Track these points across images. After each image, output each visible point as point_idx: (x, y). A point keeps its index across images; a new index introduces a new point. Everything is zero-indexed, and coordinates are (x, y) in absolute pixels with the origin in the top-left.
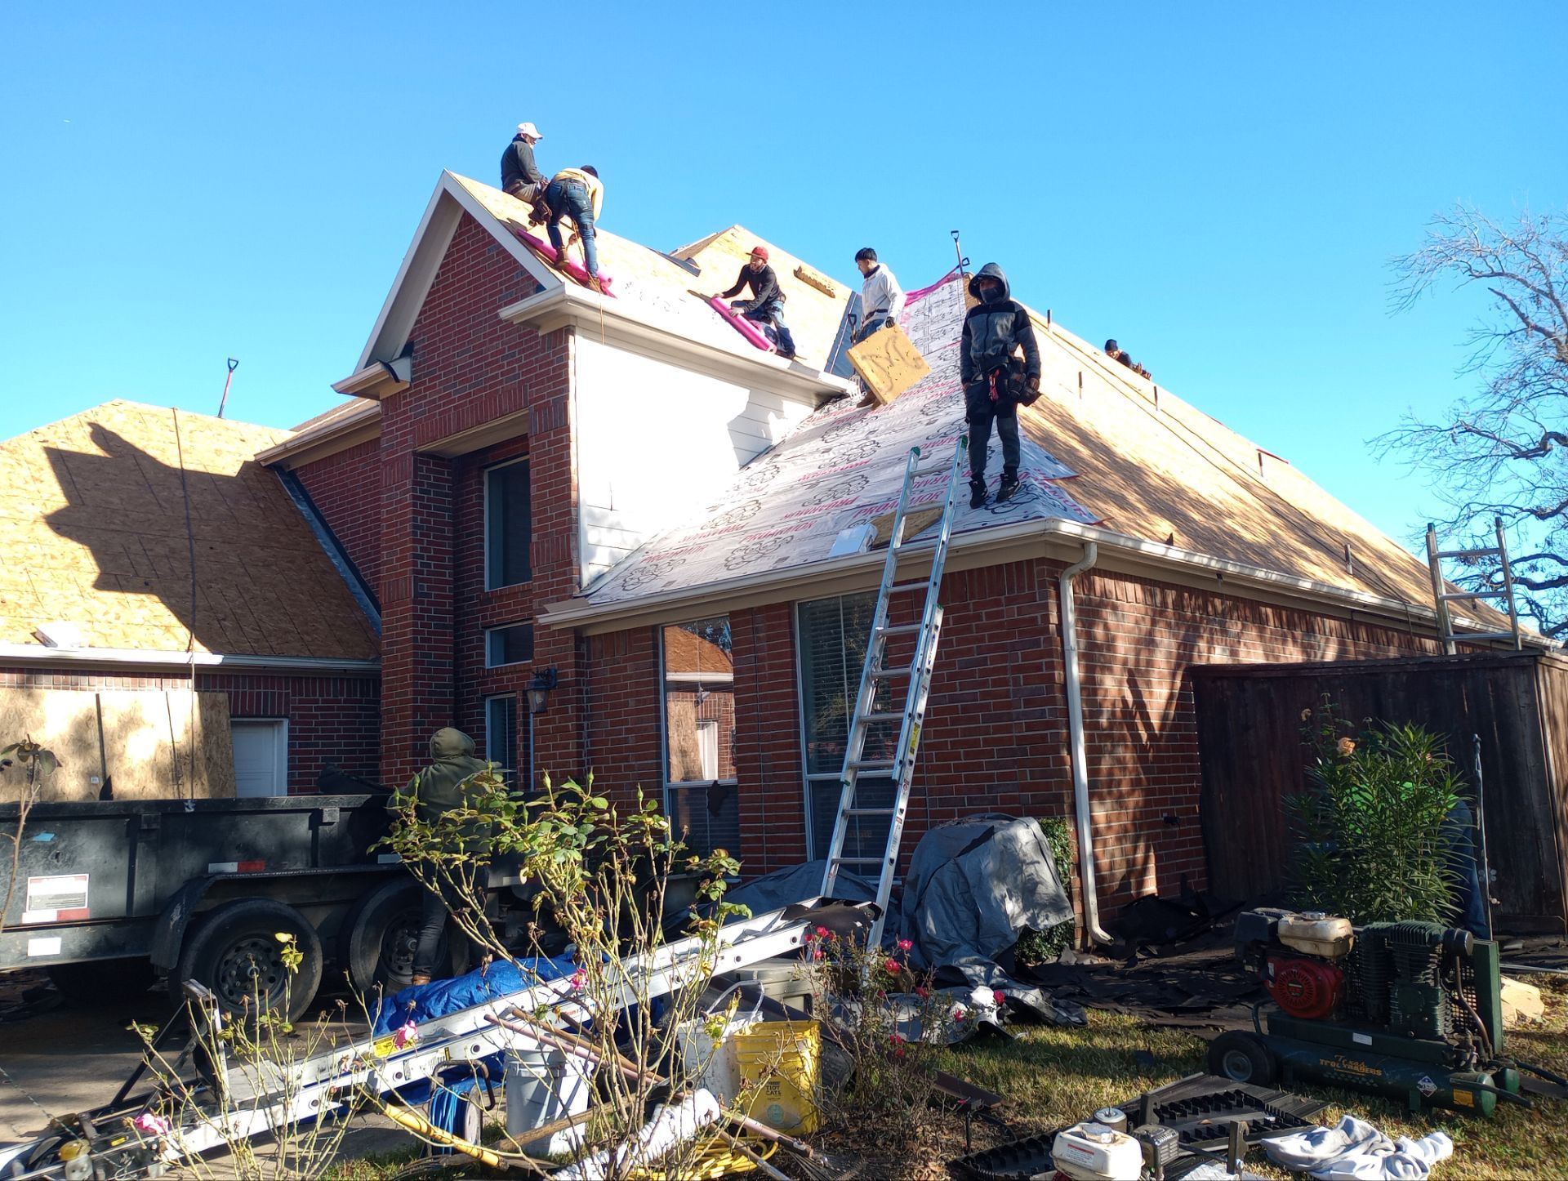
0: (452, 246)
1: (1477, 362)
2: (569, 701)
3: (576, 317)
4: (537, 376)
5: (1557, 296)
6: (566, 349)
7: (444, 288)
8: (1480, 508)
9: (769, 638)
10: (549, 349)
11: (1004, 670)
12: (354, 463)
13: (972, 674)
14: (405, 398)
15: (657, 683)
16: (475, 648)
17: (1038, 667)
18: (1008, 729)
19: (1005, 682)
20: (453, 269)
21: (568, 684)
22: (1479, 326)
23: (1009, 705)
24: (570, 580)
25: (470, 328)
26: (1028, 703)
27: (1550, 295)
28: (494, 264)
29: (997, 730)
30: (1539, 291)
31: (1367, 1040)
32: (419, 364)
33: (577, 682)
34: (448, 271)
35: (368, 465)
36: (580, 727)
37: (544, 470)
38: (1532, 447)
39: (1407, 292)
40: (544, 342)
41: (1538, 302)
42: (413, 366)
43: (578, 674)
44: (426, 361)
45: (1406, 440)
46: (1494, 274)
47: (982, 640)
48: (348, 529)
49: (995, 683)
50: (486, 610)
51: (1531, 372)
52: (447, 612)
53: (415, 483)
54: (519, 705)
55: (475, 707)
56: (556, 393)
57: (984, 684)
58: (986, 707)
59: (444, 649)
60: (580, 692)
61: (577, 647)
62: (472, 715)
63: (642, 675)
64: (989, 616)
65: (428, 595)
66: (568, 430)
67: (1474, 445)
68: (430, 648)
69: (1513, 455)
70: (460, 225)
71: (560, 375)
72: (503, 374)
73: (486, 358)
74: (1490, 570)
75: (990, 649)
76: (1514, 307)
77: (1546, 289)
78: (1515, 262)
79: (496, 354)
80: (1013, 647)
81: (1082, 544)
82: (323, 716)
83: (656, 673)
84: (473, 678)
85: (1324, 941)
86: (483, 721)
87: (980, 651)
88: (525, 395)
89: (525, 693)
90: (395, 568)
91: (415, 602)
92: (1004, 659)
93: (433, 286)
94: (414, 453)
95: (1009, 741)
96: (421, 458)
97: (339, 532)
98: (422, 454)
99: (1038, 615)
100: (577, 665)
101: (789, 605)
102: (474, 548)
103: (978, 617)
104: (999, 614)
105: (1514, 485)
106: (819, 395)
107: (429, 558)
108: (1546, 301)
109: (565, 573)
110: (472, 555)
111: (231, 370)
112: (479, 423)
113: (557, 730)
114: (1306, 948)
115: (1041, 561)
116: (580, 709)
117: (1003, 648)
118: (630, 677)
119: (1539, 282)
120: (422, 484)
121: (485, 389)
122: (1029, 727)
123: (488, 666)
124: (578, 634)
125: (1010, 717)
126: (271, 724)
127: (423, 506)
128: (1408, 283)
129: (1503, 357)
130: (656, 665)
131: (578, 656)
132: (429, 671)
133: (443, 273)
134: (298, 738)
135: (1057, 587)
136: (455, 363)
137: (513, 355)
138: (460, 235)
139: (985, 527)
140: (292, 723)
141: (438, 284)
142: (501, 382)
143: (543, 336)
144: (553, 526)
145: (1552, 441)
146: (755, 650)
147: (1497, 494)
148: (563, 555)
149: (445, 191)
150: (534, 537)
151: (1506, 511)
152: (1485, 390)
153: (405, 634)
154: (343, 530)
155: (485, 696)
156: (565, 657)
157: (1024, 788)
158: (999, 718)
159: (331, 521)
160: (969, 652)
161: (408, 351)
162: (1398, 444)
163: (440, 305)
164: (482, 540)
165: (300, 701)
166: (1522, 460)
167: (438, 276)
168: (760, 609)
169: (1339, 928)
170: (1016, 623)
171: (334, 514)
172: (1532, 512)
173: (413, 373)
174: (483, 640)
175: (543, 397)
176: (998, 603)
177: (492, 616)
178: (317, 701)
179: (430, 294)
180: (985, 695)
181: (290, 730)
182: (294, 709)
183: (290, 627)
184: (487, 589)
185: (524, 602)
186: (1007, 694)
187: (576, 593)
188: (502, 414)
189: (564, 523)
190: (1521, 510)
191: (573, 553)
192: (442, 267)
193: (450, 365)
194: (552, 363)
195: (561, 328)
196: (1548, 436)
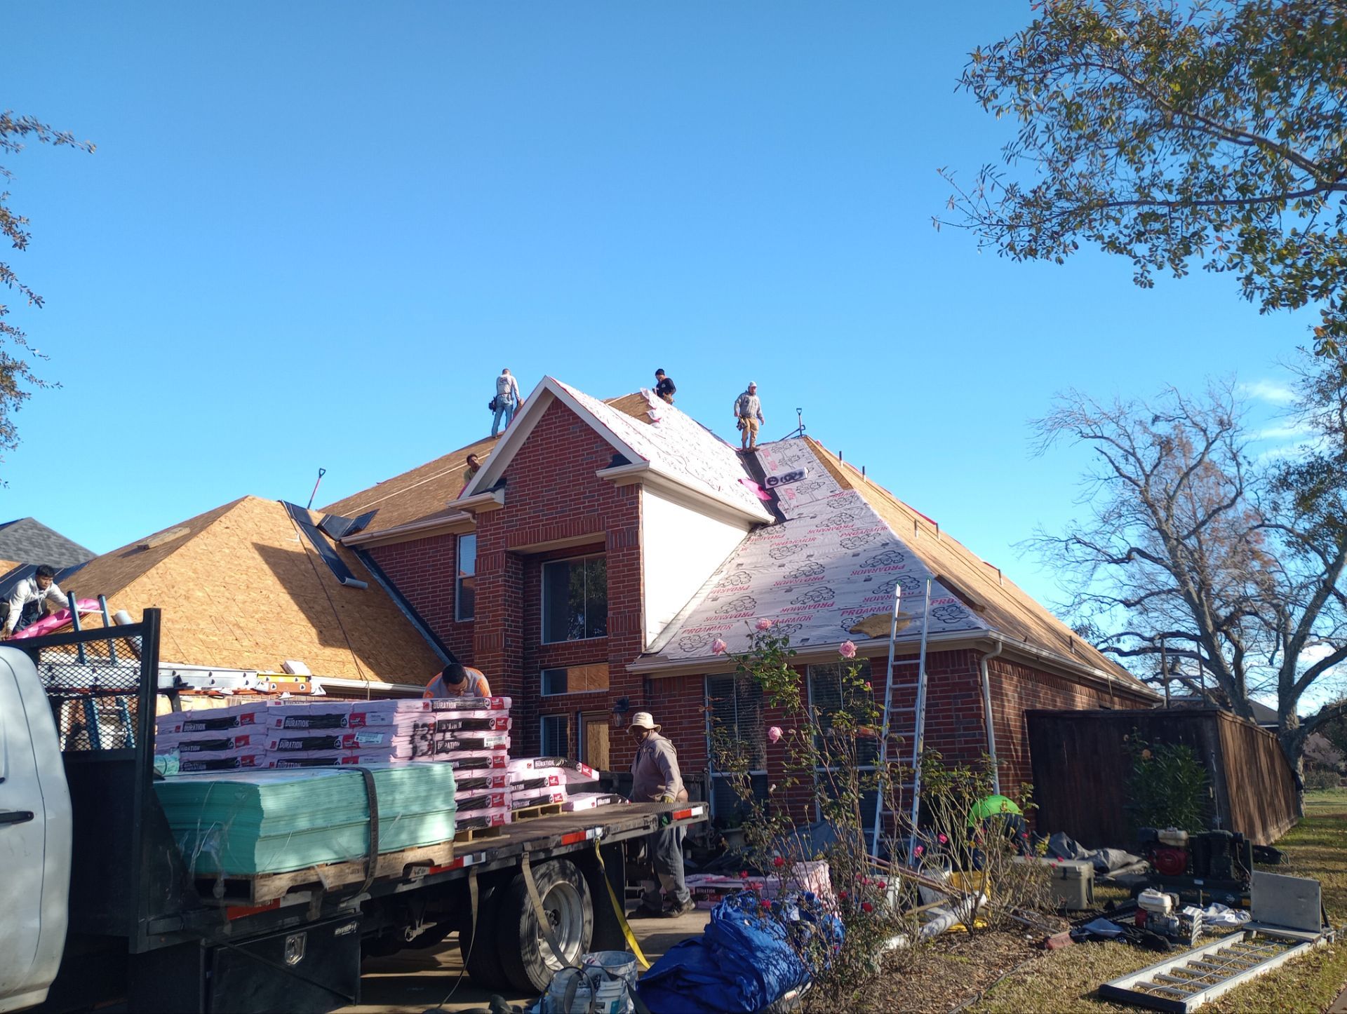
0: (543, 420)
1: (1087, 497)
3: (643, 477)
4: (612, 512)
5: (1139, 455)
6: (637, 497)
7: (535, 446)
8: (1087, 597)
10: (623, 495)
11: (950, 710)
14: (499, 514)
16: (535, 682)
17: (972, 709)
18: (953, 743)
19: (950, 717)
20: (542, 435)
22: (1088, 472)
23: (953, 730)
24: (640, 643)
25: (557, 475)
26: (965, 729)
27: (1134, 454)
28: (578, 436)
29: (944, 744)
30: (1128, 452)
31: (1201, 883)
32: (512, 493)
34: (539, 436)
35: (437, 552)
37: (619, 572)
38: (1120, 556)
39: (1041, 444)
40: (618, 491)
41: (1127, 460)
42: (506, 494)
43: (644, 703)
44: (518, 492)
45: (1037, 546)
46: (1096, 437)
48: (418, 594)
49: (944, 717)
50: (545, 657)
52: (520, 657)
53: (505, 571)
54: (570, 722)
55: (534, 722)
56: (629, 524)
58: (939, 730)
59: (518, 682)
61: (645, 685)
62: (532, 728)
64: (940, 679)
65: (510, 646)
66: (639, 548)
67: (1082, 552)
68: (512, 682)
69: (1107, 560)
70: (549, 409)
71: (632, 513)
72: (584, 508)
73: (571, 495)
74: (1096, 641)
75: (940, 698)
76: (1111, 460)
77: (1131, 451)
78: (1109, 430)
79: (578, 494)
80: (955, 697)
81: (995, 642)
83: (704, 704)
84: (532, 702)
85: (1181, 840)
86: (539, 733)
88: (603, 524)
89: (577, 713)
90: (487, 627)
91: (505, 651)
92: (949, 704)
93: (525, 444)
94: (505, 551)
95: (954, 750)
96: (510, 554)
97: (408, 596)
98: (514, 553)
99: (972, 679)
100: (643, 698)
101: (804, 666)
102: (533, 615)
104: (947, 679)
106: (750, 524)
107: (512, 621)
108: (1132, 459)
109: (635, 638)
110: (533, 619)
111: (320, 476)
112: (564, 537)
114: (1172, 843)
115: (972, 650)
117: (949, 697)
118: (684, 706)
119: (1126, 444)
120: (509, 572)
121: (569, 516)
122: (966, 742)
123: (542, 695)
124: (646, 678)
125: (953, 736)
127: (509, 587)
128: (1041, 438)
129: (1106, 496)
130: (704, 699)
131: (644, 692)
133: (534, 437)
135: (979, 664)
136: (543, 496)
137: (594, 496)
138: (548, 415)
139: (944, 631)
141: (528, 443)
142: (583, 513)
143: (618, 488)
144: (625, 607)
145: (1135, 554)
147: (1096, 588)
148: (634, 626)
149: (546, 388)
150: (610, 614)
151: (1105, 600)
152: (1093, 518)
153: (495, 671)
155: (540, 715)
156: (634, 692)
158: (947, 737)
161: (501, 483)
162: (1031, 548)
163: (530, 457)
164: (540, 609)
166: (1113, 565)
167: (529, 438)
169: (1183, 834)
170: (958, 684)
171: (405, 583)
172: (1121, 602)
173: (506, 499)
174: (540, 677)
175: (618, 526)
176: (945, 672)
177: (549, 661)
179: (521, 449)
180: (937, 724)
184: (542, 644)
185: (578, 653)
186: (952, 724)
187: (643, 651)
188: (584, 533)
189: (635, 606)
190: (1115, 600)
191: (642, 625)
192: (532, 433)
193: (538, 497)
194: (625, 505)
195: (632, 485)
196: (1132, 550)
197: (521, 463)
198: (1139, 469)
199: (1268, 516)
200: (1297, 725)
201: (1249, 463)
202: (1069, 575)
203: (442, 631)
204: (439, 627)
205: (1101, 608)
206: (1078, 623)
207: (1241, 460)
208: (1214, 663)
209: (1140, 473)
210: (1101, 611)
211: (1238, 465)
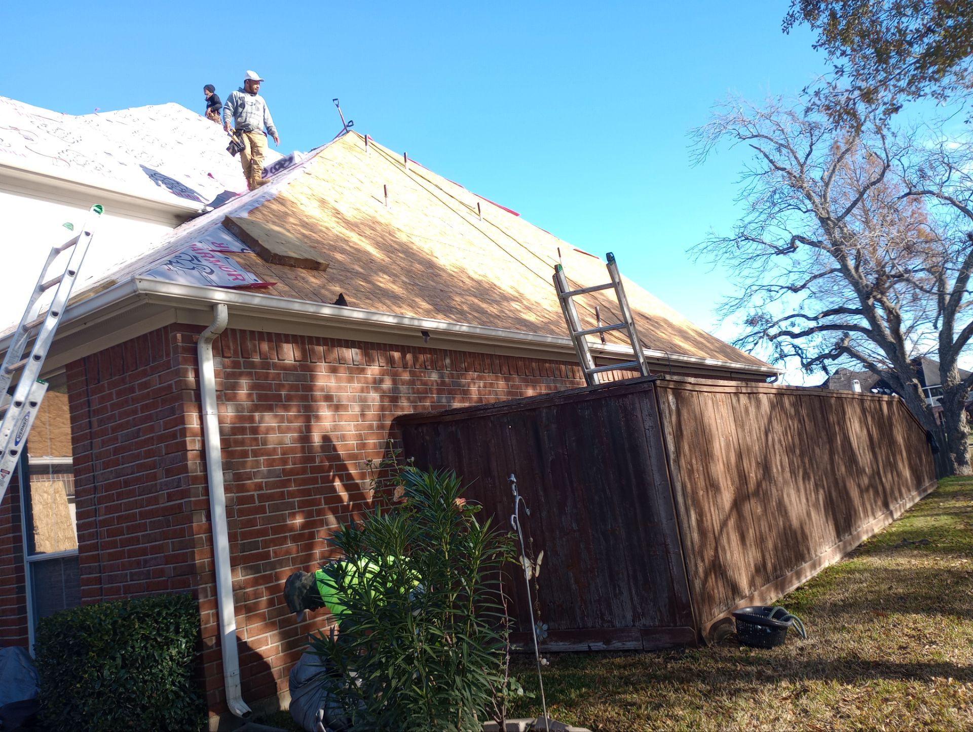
1: (746, 193)
5: (792, 146)
8: (757, 288)
22: (746, 170)
27: (787, 146)
30: (781, 145)
38: (786, 246)
39: (701, 151)
41: (780, 151)
45: (709, 248)
46: (754, 136)
51: (777, 196)
67: (751, 248)
69: (775, 253)
76: (766, 156)
77: (784, 143)
78: (766, 128)
105: (776, 272)
108: (784, 151)
119: (779, 137)
128: (700, 145)
129: (760, 187)
145: (798, 243)
151: (773, 288)
162: (705, 251)
166: (781, 255)
172: (789, 288)
190: (782, 287)
196: (794, 238)
198: (793, 159)
199: (914, 182)
200: (958, 380)
201: (893, 133)
202: (746, 272)
205: (771, 297)
206: (753, 313)
207: (885, 132)
208: (875, 333)
209: (794, 162)
210: (772, 299)
211: (883, 137)
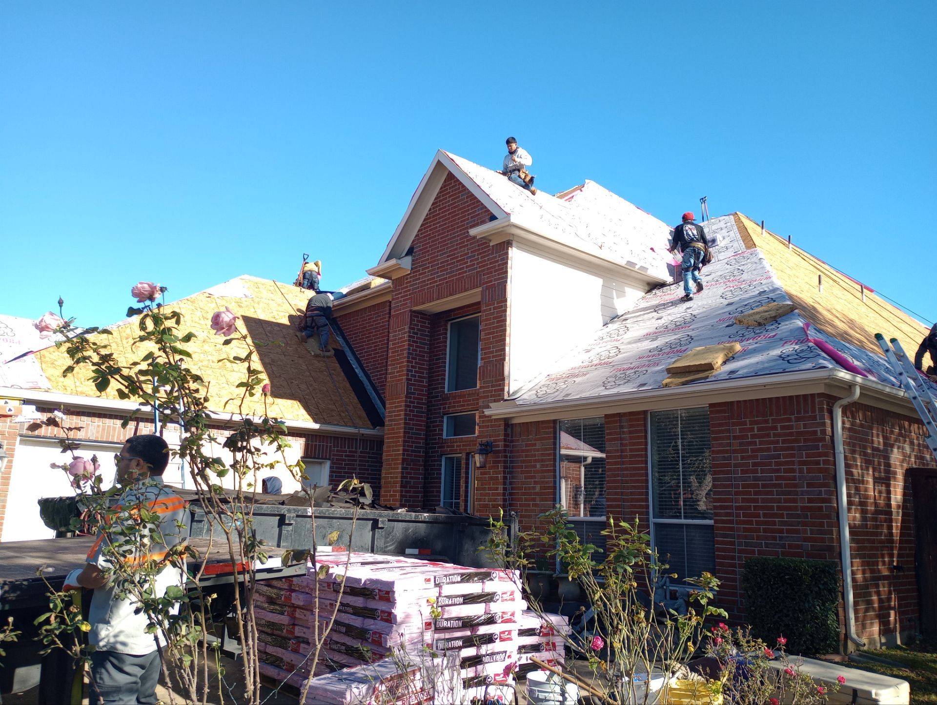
0: (440, 192)
2: (499, 462)
3: (513, 235)
4: (488, 269)
6: (507, 253)
7: (434, 216)
9: (630, 432)
10: (496, 253)
11: (793, 463)
12: (371, 315)
13: (770, 464)
14: (407, 279)
15: (555, 454)
16: (438, 426)
18: (795, 501)
19: (794, 471)
20: (439, 205)
21: (498, 451)
23: (795, 486)
24: (503, 390)
25: (449, 239)
26: (809, 485)
28: (465, 203)
29: (786, 501)
32: (417, 259)
33: (505, 451)
34: (437, 207)
36: (505, 478)
37: (490, 324)
40: (493, 249)
42: (413, 261)
43: (506, 446)
44: (421, 258)
47: (777, 442)
48: (365, 352)
49: (786, 471)
50: (446, 404)
52: (424, 404)
53: (410, 328)
54: (463, 461)
55: (436, 461)
56: (499, 279)
57: (778, 471)
58: (779, 485)
59: (421, 425)
60: (506, 457)
61: (505, 430)
62: (434, 465)
63: (546, 449)
64: (783, 428)
65: (414, 394)
66: (506, 301)
68: (414, 425)
70: (445, 180)
71: (502, 269)
72: (467, 267)
73: (458, 257)
75: (783, 449)
79: (463, 255)
80: (799, 448)
81: (849, 386)
82: (349, 460)
83: (555, 449)
84: (436, 443)
86: (440, 470)
87: (775, 449)
88: (481, 279)
89: (468, 454)
90: (396, 377)
91: (406, 397)
92: (793, 456)
93: (427, 215)
94: (411, 311)
95: (796, 508)
96: (414, 314)
97: (360, 354)
98: (415, 312)
99: (818, 429)
100: (505, 440)
101: (645, 413)
102: (439, 367)
103: (775, 428)
104: (790, 427)
106: (649, 284)
107: (416, 372)
109: (500, 385)
110: (439, 371)
112: (451, 295)
113: (491, 478)
115: (820, 395)
116: (505, 467)
117: (792, 448)
118: (538, 450)
120: (414, 329)
121: (456, 275)
122: (810, 501)
123: (444, 437)
124: (507, 423)
125: (796, 493)
126: (320, 463)
127: (414, 342)
130: (555, 444)
131: (506, 435)
132: (412, 438)
133: (433, 208)
134: (334, 472)
135: (831, 412)
136: (438, 260)
137: (474, 256)
138: (445, 187)
139: (784, 372)
140: (332, 463)
141: (430, 214)
142: (466, 272)
143: (493, 246)
144: (493, 357)
146: (621, 439)
148: (499, 375)
149: (439, 161)
153: (400, 415)
154: (362, 353)
155: (442, 455)
156: (499, 435)
157: (806, 539)
158: (789, 493)
159: (356, 347)
160: (768, 449)
161: (410, 252)
163: (430, 226)
164: (445, 363)
165: (338, 451)
167: (430, 210)
168: (625, 414)
170: (800, 434)
171: (358, 343)
173: (413, 265)
174: (443, 422)
175: (491, 281)
176: (790, 420)
177: (449, 407)
178: (346, 451)
179: (425, 220)
180: (778, 478)
181: (331, 467)
182: (334, 455)
183: (333, 407)
184: (446, 392)
185: (469, 400)
186: (794, 478)
187: (506, 397)
188: (465, 291)
189: (501, 355)
191: (506, 373)
192: (433, 204)
193: (435, 261)
194: (497, 261)
195: (504, 242)
197: (424, 233)
203: (379, 383)
204: (378, 379)
